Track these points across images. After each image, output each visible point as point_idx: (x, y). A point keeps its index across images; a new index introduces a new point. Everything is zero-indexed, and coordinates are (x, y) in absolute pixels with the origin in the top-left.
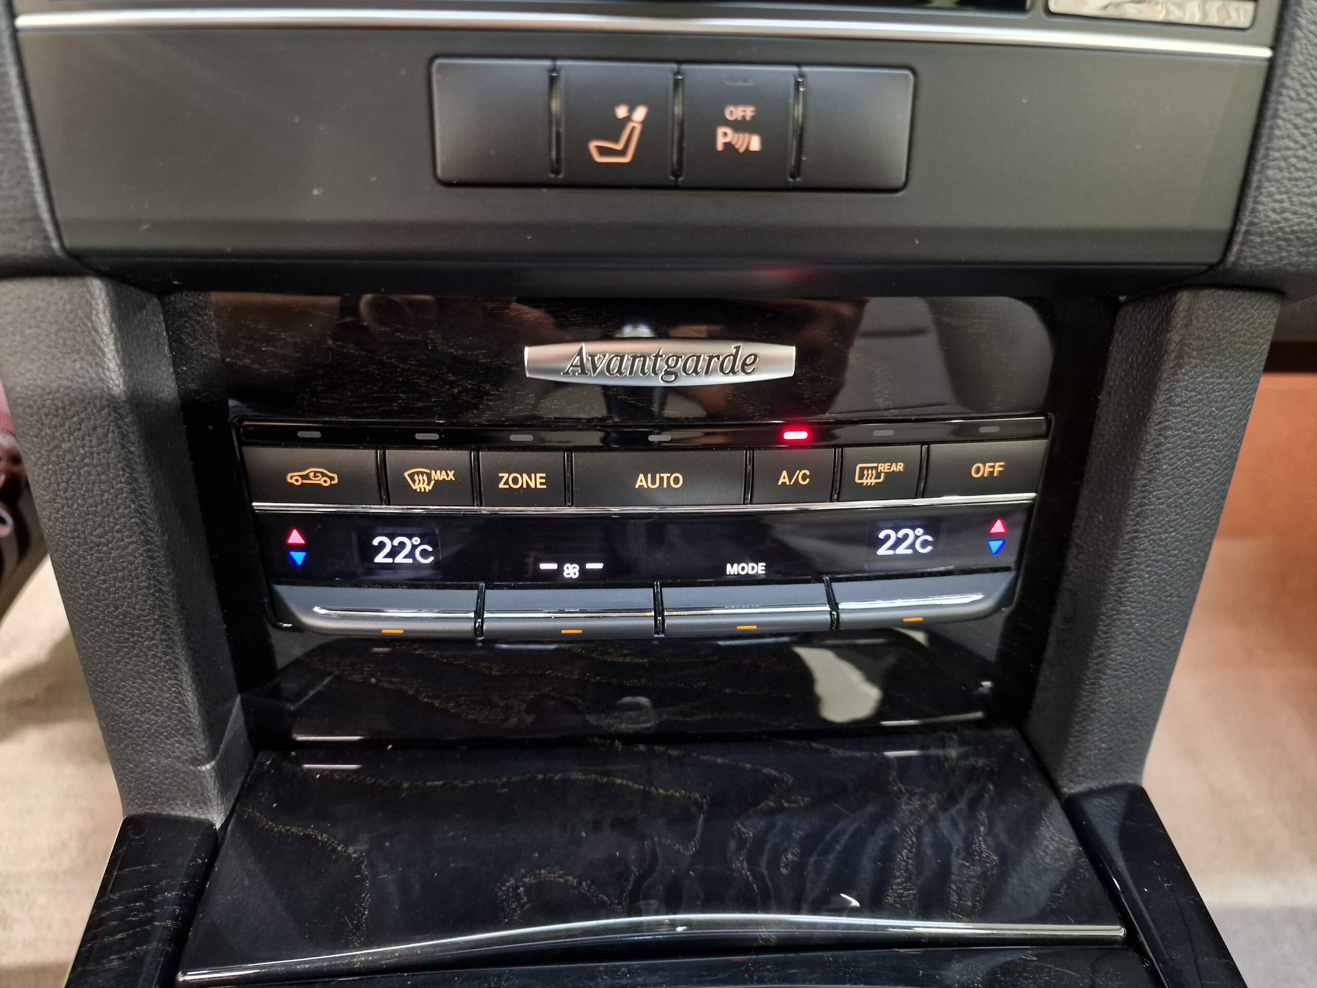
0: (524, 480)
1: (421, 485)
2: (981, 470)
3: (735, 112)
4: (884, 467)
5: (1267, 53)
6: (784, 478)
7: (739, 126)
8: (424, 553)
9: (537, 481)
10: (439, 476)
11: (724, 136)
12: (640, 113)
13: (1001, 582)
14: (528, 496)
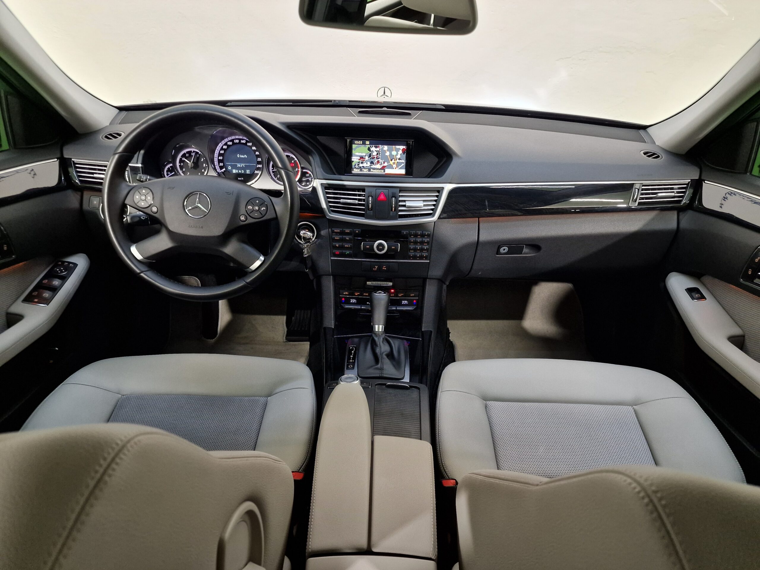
0: (366, 294)
1: (356, 294)
2: (412, 295)
3: (384, 267)
4: (401, 294)
5: (429, 261)
6: (391, 295)
7: (384, 268)
8: (356, 301)
9: (367, 294)
10: (358, 293)
11: (383, 268)
12: (377, 267)
13: (415, 307)
14: (366, 296)
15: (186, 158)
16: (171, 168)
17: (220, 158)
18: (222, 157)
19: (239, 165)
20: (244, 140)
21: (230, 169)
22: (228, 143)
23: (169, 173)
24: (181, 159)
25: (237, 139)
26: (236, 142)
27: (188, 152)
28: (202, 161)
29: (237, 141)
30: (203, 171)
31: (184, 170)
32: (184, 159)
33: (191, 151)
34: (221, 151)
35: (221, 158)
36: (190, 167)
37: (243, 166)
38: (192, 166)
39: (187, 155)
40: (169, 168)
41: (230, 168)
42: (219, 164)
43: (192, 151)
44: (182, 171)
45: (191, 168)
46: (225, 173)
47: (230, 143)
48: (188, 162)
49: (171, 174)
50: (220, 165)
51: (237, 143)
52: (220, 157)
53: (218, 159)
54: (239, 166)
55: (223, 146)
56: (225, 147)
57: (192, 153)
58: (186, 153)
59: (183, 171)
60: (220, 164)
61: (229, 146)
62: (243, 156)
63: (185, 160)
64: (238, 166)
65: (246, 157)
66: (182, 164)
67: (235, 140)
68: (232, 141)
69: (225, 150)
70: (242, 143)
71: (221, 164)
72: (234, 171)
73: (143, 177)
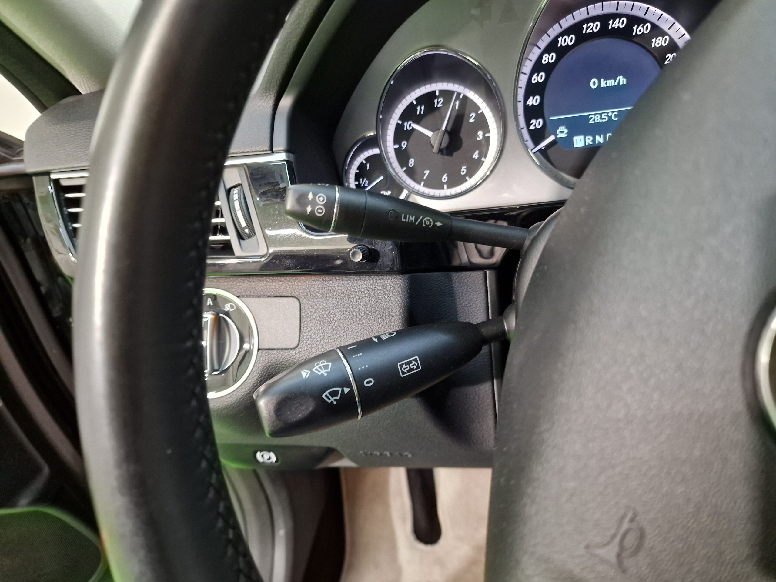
15: (418, 120)
16: (368, 165)
17: (530, 102)
18: (538, 97)
19: (595, 117)
20: (620, 16)
21: (564, 135)
22: (560, 39)
23: (364, 182)
24: (399, 128)
25: (593, 19)
26: (589, 31)
27: (420, 100)
28: (471, 120)
29: (595, 27)
30: (476, 156)
31: (412, 163)
32: (409, 125)
33: (434, 92)
34: (535, 76)
35: (534, 101)
36: (435, 149)
37: (610, 117)
38: (444, 145)
39: (418, 108)
40: (361, 167)
41: (563, 132)
42: (528, 124)
43: (437, 94)
44: (405, 169)
45: (441, 151)
46: (550, 152)
47: (569, 40)
48: (429, 133)
49: (369, 184)
50: (532, 127)
51: (593, 35)
52: (531, 98)
53: (526, 107)
54: (598, 119)
55: (540, 57)
56: (548, 59)
57: (436, 101)
58: (415, 103)
59: (407, 166)
60: (533, 121)
61: (562, 52)
62: (611, 83)
63: (413, 129)
64: (591, 122)
65: (622, 80)
66: (404, 144)
67: (585, 26)
68: (575, 29)
69: (549, 69)
70: (613, 28)
71: (537, 123)
72: (579, 142)
73: (315, 195)
